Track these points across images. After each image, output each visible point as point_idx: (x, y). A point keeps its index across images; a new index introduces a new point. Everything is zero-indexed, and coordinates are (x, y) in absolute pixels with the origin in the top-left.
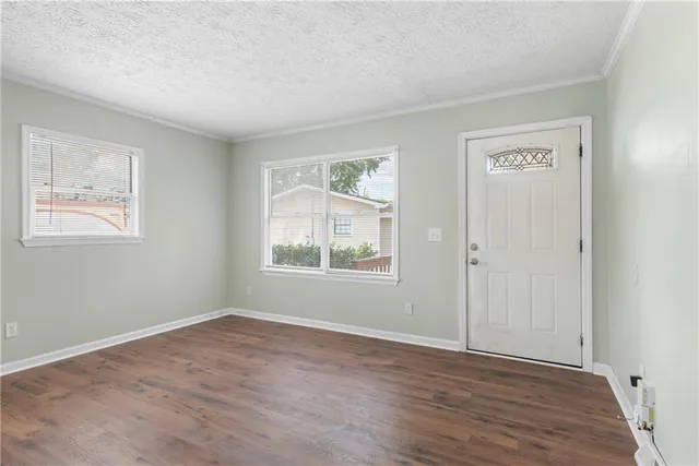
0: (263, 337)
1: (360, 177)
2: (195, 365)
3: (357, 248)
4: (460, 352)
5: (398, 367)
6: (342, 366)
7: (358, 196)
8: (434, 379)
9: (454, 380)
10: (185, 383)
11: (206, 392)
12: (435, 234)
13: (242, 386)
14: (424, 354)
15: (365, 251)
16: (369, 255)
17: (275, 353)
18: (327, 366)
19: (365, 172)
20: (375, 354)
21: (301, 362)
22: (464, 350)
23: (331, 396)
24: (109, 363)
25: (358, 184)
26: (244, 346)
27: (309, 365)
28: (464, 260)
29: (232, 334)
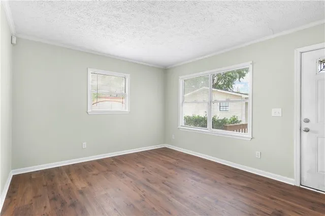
0: (178, 160)
1: (234, 82)
2: (146, 169)
3: (229, 118)
4: (295, 186)
5: (249, 188)
6: (216, 182)
7: (233, 92)
8: (273, 201)
9: (289, 204)
10: (140, 177)
11: (148, 183)
12: (276, 112)
13: (163, 183)
14: (268, 183)
15: (234, 120)
16: (236, 122)
17: (182, 169)
18: (207, 180)
19: (238, 79)
20: (236, 178)
21: (194, 176)
22: (298, 185)
23: (206, 198)
24: (115, 163)
25: (233, 85)
26: (168, 163)
27: (198, 178)
28: (299, 128)
29: (164, 157)
